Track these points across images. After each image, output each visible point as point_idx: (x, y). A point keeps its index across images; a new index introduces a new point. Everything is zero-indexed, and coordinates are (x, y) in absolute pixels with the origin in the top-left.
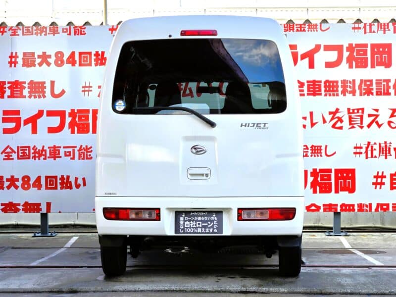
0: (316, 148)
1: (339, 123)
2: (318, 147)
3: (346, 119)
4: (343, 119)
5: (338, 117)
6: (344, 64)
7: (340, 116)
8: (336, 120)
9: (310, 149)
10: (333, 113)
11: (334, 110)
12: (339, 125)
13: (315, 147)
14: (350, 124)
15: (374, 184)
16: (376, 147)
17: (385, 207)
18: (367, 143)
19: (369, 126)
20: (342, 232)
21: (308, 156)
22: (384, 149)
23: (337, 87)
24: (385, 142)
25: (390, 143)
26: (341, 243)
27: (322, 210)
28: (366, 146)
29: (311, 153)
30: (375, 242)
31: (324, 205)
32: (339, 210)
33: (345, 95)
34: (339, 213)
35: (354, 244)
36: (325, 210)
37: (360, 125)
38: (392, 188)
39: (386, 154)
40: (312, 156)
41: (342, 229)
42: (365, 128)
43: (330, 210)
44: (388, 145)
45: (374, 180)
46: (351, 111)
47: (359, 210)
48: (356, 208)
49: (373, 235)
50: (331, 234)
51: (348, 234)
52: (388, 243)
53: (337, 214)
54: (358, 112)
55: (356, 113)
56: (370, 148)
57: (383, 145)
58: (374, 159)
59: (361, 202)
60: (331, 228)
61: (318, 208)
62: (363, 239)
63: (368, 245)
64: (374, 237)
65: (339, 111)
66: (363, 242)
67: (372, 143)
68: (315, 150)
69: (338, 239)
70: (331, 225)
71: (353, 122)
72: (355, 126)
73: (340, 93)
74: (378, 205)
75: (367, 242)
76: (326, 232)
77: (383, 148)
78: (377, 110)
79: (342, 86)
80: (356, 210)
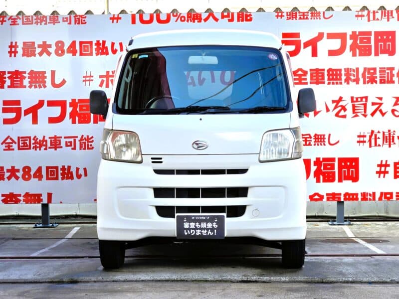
0: (320, 137)
1: (343, 111)
2: (321, 135)
3: (349, 108)
4: (346, 107)
5: (341, 106)
6: (348, 52)
7: (344, 105)
8: (340, 108)
9: (313, 137)
10: (337, 102)
11: (337, 98)
12: (342, 113)
13: (318, 135)
14: (354, 112)
15: (377, 172)
16: (380, 135)
17: (388, 196)
18: (370, 132)
19: (373, 114)
20: (346, 221)
21: (311, 145)
22: (388, 138)
23: (340, 75)
24: (389, 131)
25: (394, 131)
26: (344, 232)
27: (325, 199)
28: (370, 134)
29: (314, 142)
30: (378, 231)
31: (327, 194)
32: (342, 200)
33: (348, 83)
34: (343, 202)
35: (357, 233)
36: (328, 199)
37: (363, 113)
38: (396, 177)
39: (390, 142)
40: (315, 145)
41: (346, 218)
42: (369, 116)
43: (334, 199)
44: (392, 133)
45: (378, 169)
46: (355, 100)
47: (362, 199)
48: (360, 197)
49: (376, 224)
50: (335, 223)
51: (352, 223)
52: (392, 232)
53: (340, 203)
54: (361, 101)
55: (359, 101)
56: (373, 137)
57: (387, 134)
58: (377, 148)
59: (364, 191)
60: (335, 218)
61: (321, 197)
62: (366, 228)
63: (371, 234)
64: (377, 226)
65: (343, 99)
66: (366, 231)
67: (376, 131)
68: (318, 138)
69: (342, 228)
70: (335, 214)
71: (356, 111)
72: (359, 114)
73: (343, 81)
74: (382, 193)
75: (370, 231)
76: (329, 221)
77: (386, 137)
78: (381, 99)
79: (345, 75)
80: (360, 199)
